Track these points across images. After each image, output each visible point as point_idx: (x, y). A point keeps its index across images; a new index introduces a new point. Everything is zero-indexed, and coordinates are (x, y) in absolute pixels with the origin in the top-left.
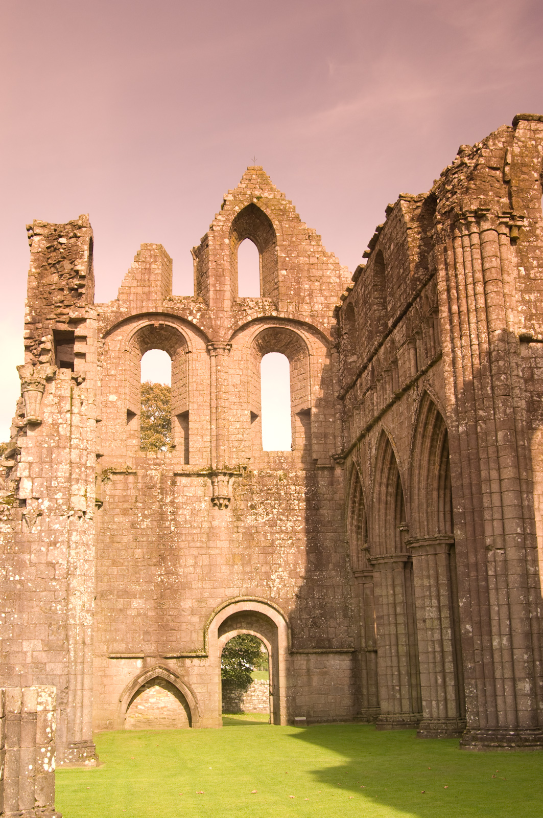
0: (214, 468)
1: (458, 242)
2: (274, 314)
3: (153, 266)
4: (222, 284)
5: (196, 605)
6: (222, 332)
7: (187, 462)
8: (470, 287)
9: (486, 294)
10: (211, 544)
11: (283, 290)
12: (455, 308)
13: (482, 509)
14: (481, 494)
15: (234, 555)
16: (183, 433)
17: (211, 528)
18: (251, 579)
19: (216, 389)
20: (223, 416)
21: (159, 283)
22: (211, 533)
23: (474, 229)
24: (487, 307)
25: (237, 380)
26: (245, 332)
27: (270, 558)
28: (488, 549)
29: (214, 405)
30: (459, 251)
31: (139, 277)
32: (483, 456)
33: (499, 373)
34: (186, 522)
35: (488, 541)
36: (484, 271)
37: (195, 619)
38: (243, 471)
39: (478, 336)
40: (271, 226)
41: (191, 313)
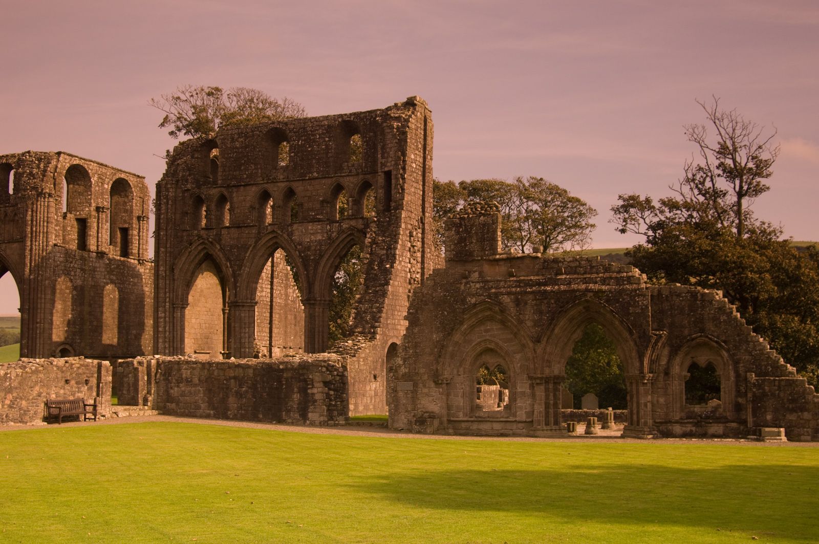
1: (39, 203)
8: (42, 222)
9: (47, 227)
12: (34, 229)
13: (37, 308)
14: (37, 303)
23: (47, 200)
24: (47, 232)
28: (37, 323)
30: (39, 206)
32: (40, 289)
33: (49, 258)
35: (38, 320)
36: (47, 217)
39: (43, 243)
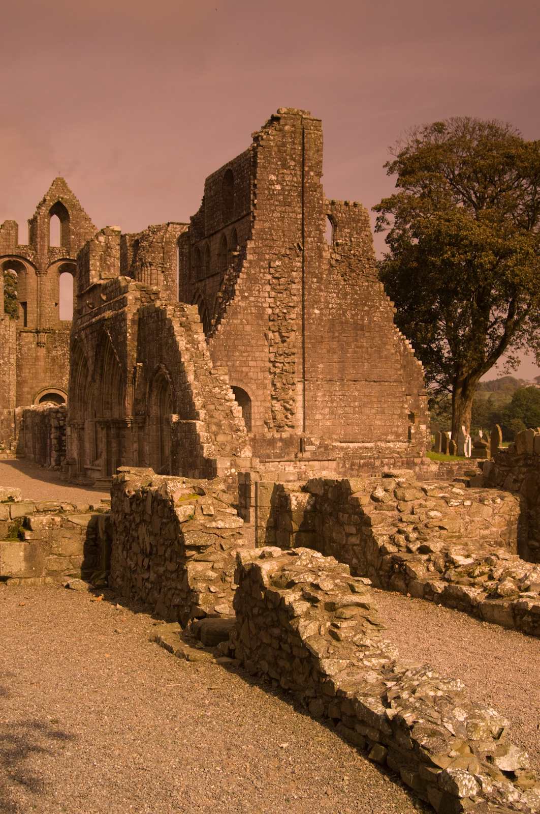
0: (39, 329)
2: (68, 257)
3: (11, 232)
4: (44, 242)
5: (29, 390)
6: (43, 266)
7: (25, 325)
10: (37, 363)
11: (72, 245)
15: (47, 368)
16: (23, 311)
17: (37, 356)
18: (54, 379)
19: (40, 292)
20: (43, 305)
21: (14, 240)
22: (37, 359)
25: (49, 288)
26: (54, 265)
27: (62, 370)
29: (39, 299)
31: (4, 237)
34: (25, 353)
37: (29, 396)
38: (51, 331)
40: (67, 212)
41: (29, 256)
